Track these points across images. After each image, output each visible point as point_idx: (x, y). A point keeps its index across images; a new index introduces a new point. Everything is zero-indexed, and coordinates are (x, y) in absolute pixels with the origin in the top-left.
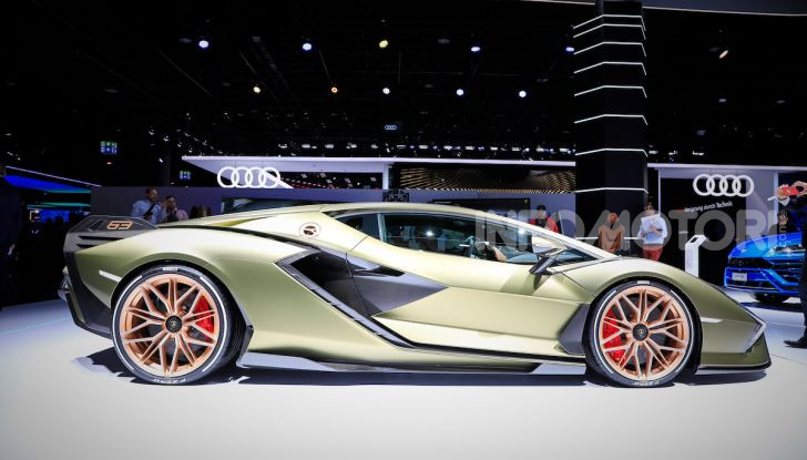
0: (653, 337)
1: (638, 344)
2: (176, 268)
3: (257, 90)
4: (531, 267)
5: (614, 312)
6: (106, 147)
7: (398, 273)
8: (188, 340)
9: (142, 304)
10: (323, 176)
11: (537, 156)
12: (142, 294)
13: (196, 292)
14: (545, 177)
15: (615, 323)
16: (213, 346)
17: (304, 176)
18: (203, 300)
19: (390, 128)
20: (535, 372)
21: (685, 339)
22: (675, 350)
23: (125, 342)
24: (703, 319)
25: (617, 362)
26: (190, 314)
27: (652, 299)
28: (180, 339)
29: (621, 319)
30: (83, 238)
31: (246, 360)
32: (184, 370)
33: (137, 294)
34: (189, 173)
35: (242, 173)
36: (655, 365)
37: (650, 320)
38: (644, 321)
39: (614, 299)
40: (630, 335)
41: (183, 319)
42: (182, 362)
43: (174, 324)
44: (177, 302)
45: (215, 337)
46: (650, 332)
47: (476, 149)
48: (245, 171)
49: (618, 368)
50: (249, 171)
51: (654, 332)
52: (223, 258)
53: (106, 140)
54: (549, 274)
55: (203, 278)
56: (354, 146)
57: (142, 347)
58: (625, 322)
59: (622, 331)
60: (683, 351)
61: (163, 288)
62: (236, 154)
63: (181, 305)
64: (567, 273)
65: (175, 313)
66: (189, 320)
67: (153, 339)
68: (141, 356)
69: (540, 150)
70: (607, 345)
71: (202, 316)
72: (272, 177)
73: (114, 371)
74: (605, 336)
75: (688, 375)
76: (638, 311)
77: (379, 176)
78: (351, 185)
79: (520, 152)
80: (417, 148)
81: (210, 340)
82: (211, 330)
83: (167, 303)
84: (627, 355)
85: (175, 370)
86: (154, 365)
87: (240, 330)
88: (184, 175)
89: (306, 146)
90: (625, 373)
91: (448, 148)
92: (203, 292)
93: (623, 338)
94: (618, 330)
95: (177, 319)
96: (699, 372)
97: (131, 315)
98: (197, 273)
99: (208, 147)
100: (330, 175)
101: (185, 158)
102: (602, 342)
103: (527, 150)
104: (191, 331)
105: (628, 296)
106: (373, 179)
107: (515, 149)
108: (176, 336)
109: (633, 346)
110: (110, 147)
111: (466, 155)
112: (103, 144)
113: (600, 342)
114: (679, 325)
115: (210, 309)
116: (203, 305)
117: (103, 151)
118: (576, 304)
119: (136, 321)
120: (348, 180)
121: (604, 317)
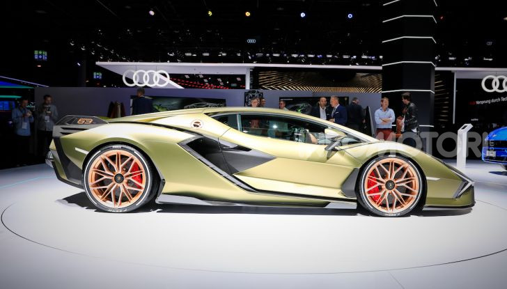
0: (398, 188)
1: (388, 192)
2: (120, 146)
3: (152, 13)
4: (326, 146)
5: (374, 173)
6: (39, 55)
7: (248, 150)
8: (127, 188)
9: (101, 167)
10: (201, 76)
11: (362, 62)
12: (101, 161)
13: (132, 160)
14: (367, 78)
15: (374, 179)
16: (142, 191)
17: (187, 77)
18: (136, 165)
19: (251, 41)
20: (326, 207)
21: (417, 189)
22: (411, 196)
23: (91, 189)
24: (427, 178)
25: (375, 202)
26: (129, 173)
27: (397, 166)
28: (123, 187)
29: (378, 177)
30: (63, 128)
31: (161, 199)
32: (126, 204)
33: (98, 161)
34: (101, 74)
35: (141, 75)
36: (398, 204)
37: (396, 178)
38: (392, 179)
39: (374, 166)
40: (384, 187)
41: (124, 175)
42: (124, 200)
43: (119, 178)
44: (121, 166)
45: (143, 185)
46: (397, 185)
47: (316, 57)
48: (143, 73)
49: (376, 206)
50: (146, 73)
51: (398, 185)
52: (148, 141)
53: (39, 50)
54: (336, 151)
55: (136, 152)
56: (224, 54)
57: (101, 192)
58: (381, 179)
59: (379, 184)
60: (415, 196)
61: (113, 158)
62: (136, 61)
63: (123, 167)
64: (347, 150)
65: (120, 172)
66: (128, 176)
67: (108, 187)
68: (101, 197)
69: (364, 57)
70: (369, 192)
71: (135, 174)
72: (163, 77)
73: (83, 206)
74: (368, 187)
75: (418, 210)
76: (389, 173)
77: (243, 77)
78: (222, 84)
79: (350, 58)
80: (271, 56)
81: (140, 188)
82: (141, 182)
83: (115, 166)
84: (382, 198)
85: (120, 204)
86: (108, 202)
87: (157, 182)
88: (97, 75)
89: (188, 54)
90: (380, 209)
91: (295, 56)
92: (136, 160)
93: (380, 188)
94: (376, 184)
95: (121, 176)
96: (424, 209)
97: (94, 173)
98: (132, 149)
99: (115, 54)
100: (206, 76)
101: (98, 63)
102: (367, 190)
103: (355, 57)
104: (129, 182)
105: (383, 164)
106: (239, 79)
107: (345, 57)
108: (120, 185)
109: (385, 194)
110: (42, 55)
111: (308, 61)
112: (36, 52)
113: (365, 190)
114: (413, 181)
115: (140, 169)
116: (136, 167)
117: (36, 58)
118: (351, 168)
119: (97, 177)
120: (220, 80)
121: (368, 175)
